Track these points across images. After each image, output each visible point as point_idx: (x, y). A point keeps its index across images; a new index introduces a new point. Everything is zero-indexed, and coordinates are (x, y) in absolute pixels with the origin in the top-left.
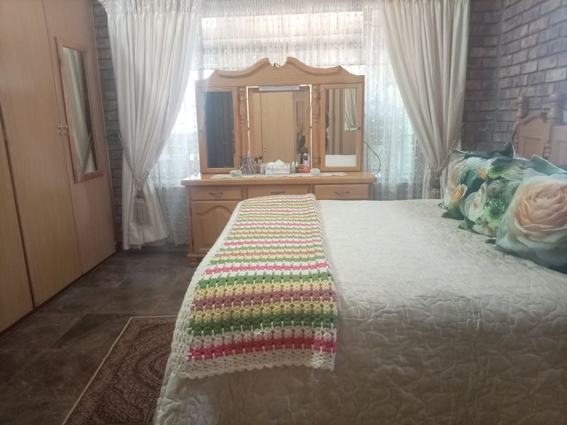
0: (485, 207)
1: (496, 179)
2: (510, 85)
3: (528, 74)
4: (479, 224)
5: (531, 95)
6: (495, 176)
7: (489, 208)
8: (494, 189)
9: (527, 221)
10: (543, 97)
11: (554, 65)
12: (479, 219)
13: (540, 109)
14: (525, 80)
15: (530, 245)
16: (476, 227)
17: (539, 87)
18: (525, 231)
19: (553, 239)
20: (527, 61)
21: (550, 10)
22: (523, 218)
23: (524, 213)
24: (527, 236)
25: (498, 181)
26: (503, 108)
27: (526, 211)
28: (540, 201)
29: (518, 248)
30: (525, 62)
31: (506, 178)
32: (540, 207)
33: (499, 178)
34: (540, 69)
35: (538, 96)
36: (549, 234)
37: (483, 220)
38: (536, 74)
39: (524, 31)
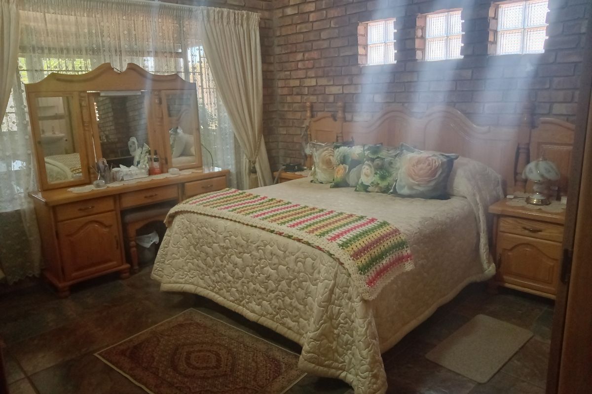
0: (375, 175)
1: (376, 158)
2: (291, 93)
3: (308, 87)
4: (373, 186)
5: (314, 101)
6: (375, 157)
7: (378, 175)
8: (378, 164)
9: (417, 177)
10: (324, 103)
11: (331, 83)
12: (372, 183)
13: (324, 111)
14: (306, 91)
15: (421, 189)
16: (370, 189)
17: (320, 97)
18: (417, 183)
19: (432, 184)
20: (306, 78)
21: (322, 48)
22: (414, 176)
23: (413, 173)
24: (419, 185)
25: (378, 159)
26: (286, 109)
27: (415, 172)
28: (420, 166)
29: (414, 192)
30: (304, 78)
31: (382, 157)
32: (421, 169)
33: (378, 158)
34: (319, 84)
35: (320, 103)
36: (429, 182)
37: (375, 183)
38: (316, 88)
39: (300, 56)
